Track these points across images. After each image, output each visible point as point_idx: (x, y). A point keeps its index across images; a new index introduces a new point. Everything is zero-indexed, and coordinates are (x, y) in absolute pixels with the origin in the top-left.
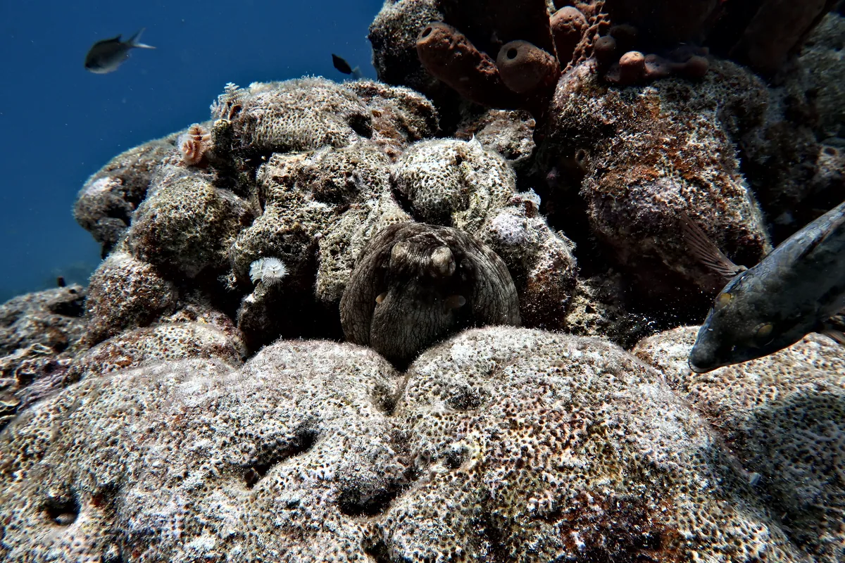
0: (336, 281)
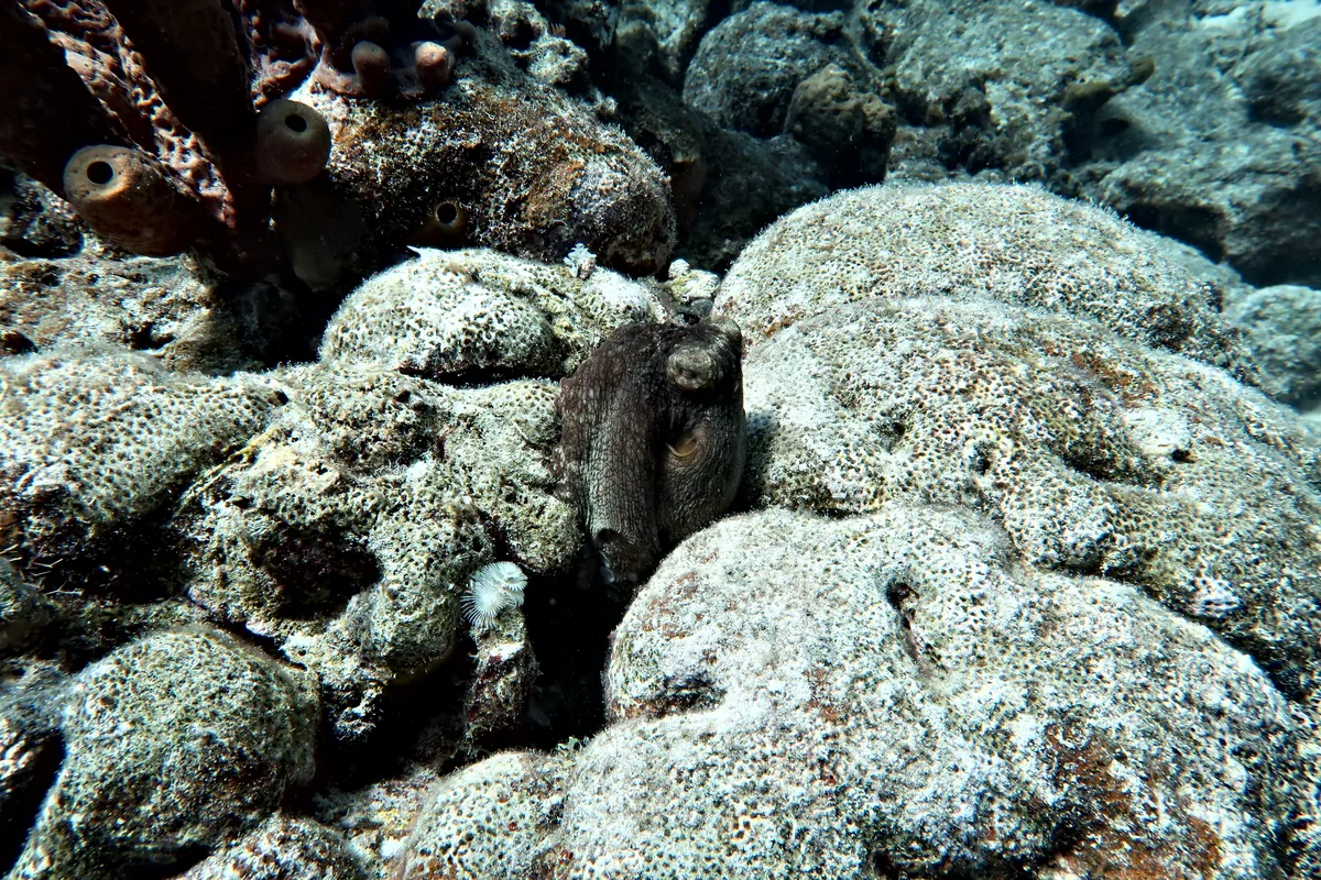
0: (560, 521)
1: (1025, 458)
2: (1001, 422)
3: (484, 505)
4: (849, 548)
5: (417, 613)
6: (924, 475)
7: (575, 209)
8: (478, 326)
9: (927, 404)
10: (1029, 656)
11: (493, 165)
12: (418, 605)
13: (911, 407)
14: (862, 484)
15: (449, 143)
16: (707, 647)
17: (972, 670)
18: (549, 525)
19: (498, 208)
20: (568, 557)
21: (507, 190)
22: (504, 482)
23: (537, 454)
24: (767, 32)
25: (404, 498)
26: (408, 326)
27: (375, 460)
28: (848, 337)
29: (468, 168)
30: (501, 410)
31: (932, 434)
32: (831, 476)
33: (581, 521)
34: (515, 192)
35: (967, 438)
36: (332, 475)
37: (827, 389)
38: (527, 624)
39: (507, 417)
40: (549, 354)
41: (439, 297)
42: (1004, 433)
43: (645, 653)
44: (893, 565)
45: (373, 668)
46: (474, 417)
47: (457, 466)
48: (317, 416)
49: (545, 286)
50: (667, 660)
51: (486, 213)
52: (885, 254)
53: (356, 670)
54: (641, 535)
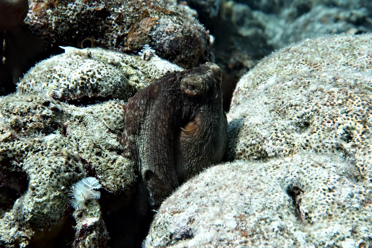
0: (124, 166)
1: (369, 133)
2: (358, 117)
3: (84, 156)
4: (269, 171)
5: (44, 198)
6: (315, 142)
7: (152, 41)
8: (88, 75)
9: (320, 111)
10: (356, 215)
11: (110, 19)
12: (45, 194)
13: (313, 113)
14: (283, 147)
15: (88, 8)
16: (191, 215)
17: (325, 221)
18: (118, 168)
19: (113, 40)
20: (128, 185)
21: (117, 31)
22: (95, 146)
23: (114, 136)
24: (321, 21)
25: (42, 147)
26: (54, 78)
27: (30, 131)
28: (286, 87)
29: (97, 20)
30: (97, 115)
31: (321, 124)
32: (267, 144)
33: (136, 169)
34: (121, 32)
35: (339, 125)
36: (8, 134)
37: (271, 109)
38: (101, 210)
39: (100, 118)
40: (125, 91)
41: (70, 64)
42: (359, 122)
43: (162, 223)
44: (291, 177)
45: (24, 231)
46: (83, 117)
47: (72, 139)
48: (4, 112)
49: (127, 64)
50: (171, 225)
51: (107, 44)
52: (318, 59)
53: (16, 232)
54: (165, 174)
